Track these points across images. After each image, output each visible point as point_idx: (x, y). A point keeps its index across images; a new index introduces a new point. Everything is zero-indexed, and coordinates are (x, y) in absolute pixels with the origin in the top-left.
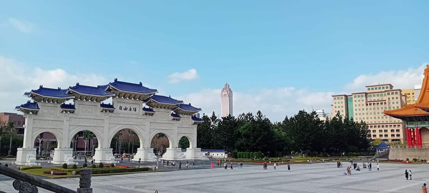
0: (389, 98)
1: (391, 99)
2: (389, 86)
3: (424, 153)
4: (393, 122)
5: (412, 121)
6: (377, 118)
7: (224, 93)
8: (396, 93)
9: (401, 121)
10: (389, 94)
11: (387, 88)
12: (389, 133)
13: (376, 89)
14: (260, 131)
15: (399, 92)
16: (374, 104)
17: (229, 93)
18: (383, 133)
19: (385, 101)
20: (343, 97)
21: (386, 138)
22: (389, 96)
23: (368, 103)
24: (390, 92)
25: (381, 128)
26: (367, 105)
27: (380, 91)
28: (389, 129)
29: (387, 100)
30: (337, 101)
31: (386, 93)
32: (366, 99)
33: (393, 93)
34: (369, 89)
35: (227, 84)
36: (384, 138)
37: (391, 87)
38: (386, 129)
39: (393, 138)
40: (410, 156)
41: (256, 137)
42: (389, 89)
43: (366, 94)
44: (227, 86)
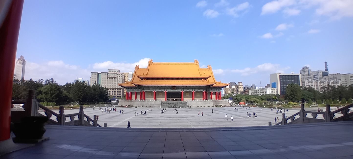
0: (118, 77)
1: (119, 77)
2: (118, 71)
3: (132, 103)
4: (118, 88)
6: (112, 85)
7: (19, 62)
8: (121, 75)
9: (122, 87)
10: (118, 75)
11: (117, 71)
12: (116, 93)
13: (112, 71)
14: (55, 91)
15: (122, 74)
17: (23, 62)
18: (114, 93)
19: (116, 77)
20: (97, 74)
21: (115, 95)
22: (118, 76)
23: (108, 78)
24: (119, 74)
25: (113, 91)
26: (108, 79)
27: (114, 72)
28: (116, 91)
29: (117, 77)
30: (93, 75)
31: (117, 74)
32: (108, 76)
33: (120, 74)
34: (109, 71)
35: (22, 56)
36: (114, 95)
37: (119, 71)
39: (118, 95)
40: (127, 104)
41: (52, 94)
42: (118, 72)
43: (108, 73)
44: (22, 58)
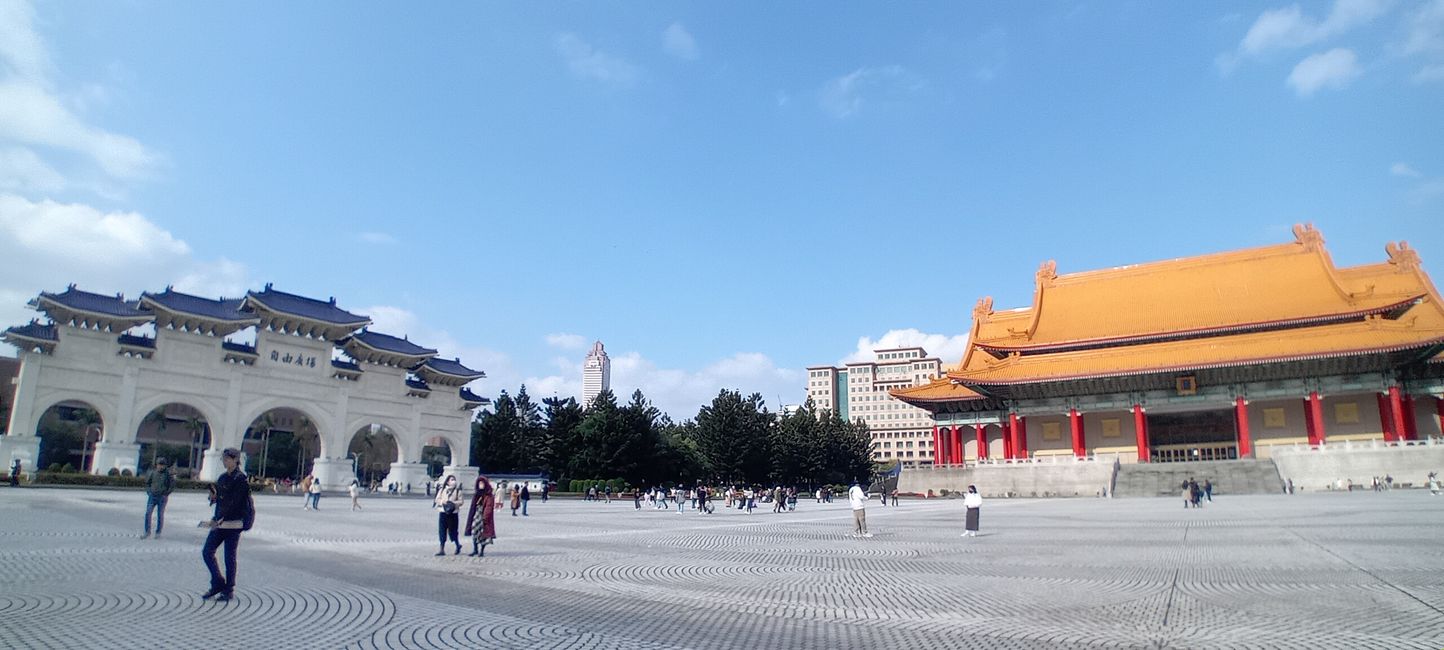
0: (917, 376)
1: (921, 377)
2: (918, 351)
4: (923, 425)
5: (944, 412)
6: (893, 417)
7: (590, 363)
8: (931, 366)
10: (917, 367)
11: (915, 355)
12: (916, 449)
13: (894, 356)
14: (624, 432)
15: (935, 363)
16: (888, 387)
17: (602, 362)
18: (904, 449)
19: (910, 381)
20: (830, 371)
21: (910, 459)
22: (917, 372)
23: (878, 385)
24: (920, 363)
25: (900, 439)
26: (875, 389)
27: (901, 360)
28: (916, 440)
29: (914, 380)
30: (816, 380)
31: (913, 364)
32: (875, 378)
33: (925, 367)
34: (881, 357)
35: (598, 342)
36: (905, 458)
37: (923, 353)
38: (910, 440)
39: (923, 459)
40: (937, 486)
41: (614, 446)
42: (918, 358)
43: (875, 366)
44: (600, 347)
